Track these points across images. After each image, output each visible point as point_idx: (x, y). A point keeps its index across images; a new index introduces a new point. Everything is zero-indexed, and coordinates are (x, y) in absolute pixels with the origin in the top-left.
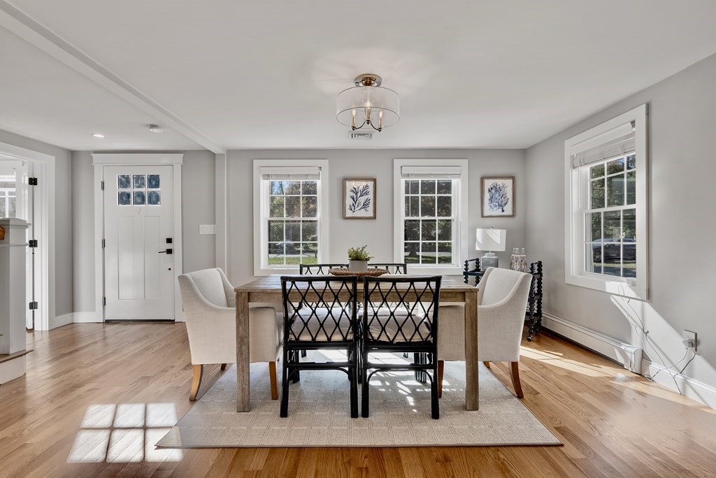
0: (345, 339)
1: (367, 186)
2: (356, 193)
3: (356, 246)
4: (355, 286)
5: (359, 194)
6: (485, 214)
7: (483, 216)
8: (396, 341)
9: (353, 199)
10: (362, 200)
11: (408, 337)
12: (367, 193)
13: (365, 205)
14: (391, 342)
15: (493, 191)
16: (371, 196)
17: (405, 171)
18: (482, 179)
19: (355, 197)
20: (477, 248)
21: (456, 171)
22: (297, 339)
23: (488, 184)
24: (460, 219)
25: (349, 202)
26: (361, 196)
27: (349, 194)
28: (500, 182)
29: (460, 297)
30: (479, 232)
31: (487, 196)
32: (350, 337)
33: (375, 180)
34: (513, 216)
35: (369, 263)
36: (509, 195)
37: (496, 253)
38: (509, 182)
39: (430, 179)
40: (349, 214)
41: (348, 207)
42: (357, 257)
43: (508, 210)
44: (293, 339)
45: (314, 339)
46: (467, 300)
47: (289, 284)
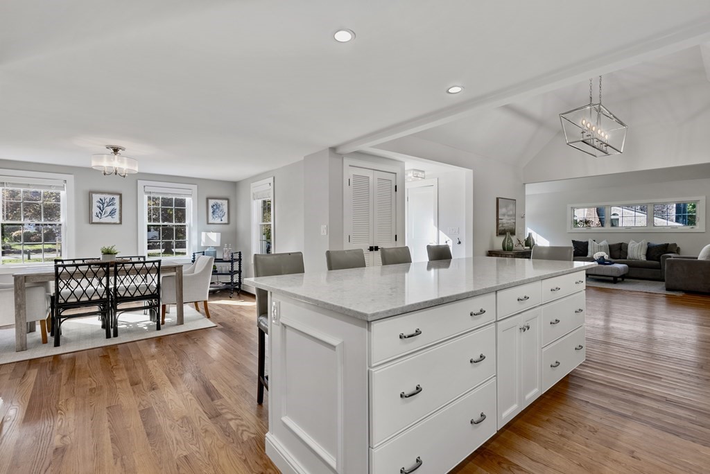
0: (101, 298)
1: (113, 198)
2: (103, 204)
3: (107, 246)
4: (108, 269)
5: (105, 205)
6: (210, 222)
7: (208, 223)
8: (135, 295)
9: (100, 209)
10: (109, 209)
11: (143, 293)
12: (113, 204)
13: (112, 213)
14: (132, 296)
15: (215, 207)
16: (117, 207)
17: (148, 189)
18: (208, 199)
19: (102, 206)
20: (202, 245)
21: (189, 192)
22: (66, 302)
23: (211, 202)
24: (192, 225)
25: (95, 210)
26: (107, 206)
27: (95, 204)
28: (219, 202)
29: (173, 270)
30: (203, 234)
31: (211, 210)
32: (105, 297)
33: (121, 195)
34: (228, 224)
35: (117, 256)
36: (226, 210)
37: (215, 248)
38: (225, 202)
39: (169, 197)
40: (95, 219)
41: (94, 214)
42: (108, 253)
43: (225, 220)
44: (63, 301)
45: (78, 301)
46: (177, 271)
47: (60, 269)
